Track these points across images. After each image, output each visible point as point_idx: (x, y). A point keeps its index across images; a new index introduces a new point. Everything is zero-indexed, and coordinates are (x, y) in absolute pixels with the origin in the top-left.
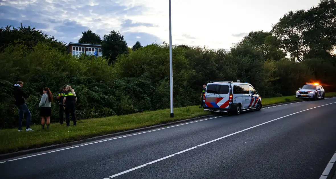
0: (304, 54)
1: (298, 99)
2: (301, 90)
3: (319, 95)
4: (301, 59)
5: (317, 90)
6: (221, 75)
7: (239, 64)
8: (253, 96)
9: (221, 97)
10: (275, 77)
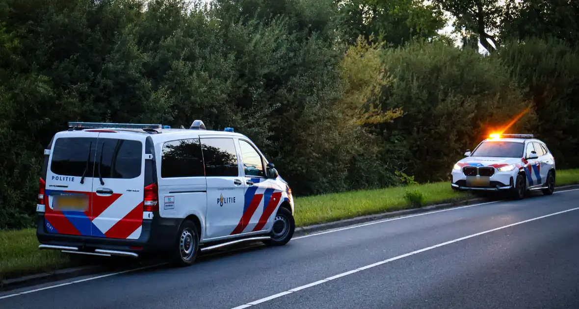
0: (502, 22)
1: (457, 195)
2: (471, 160)
3: (534, 177)
4: (494, 41)
5: (525, 161)
6: (161, 97)
7: (239, 54)
8: (256, 188)
9: (111, 192)
10: (385, 108)
